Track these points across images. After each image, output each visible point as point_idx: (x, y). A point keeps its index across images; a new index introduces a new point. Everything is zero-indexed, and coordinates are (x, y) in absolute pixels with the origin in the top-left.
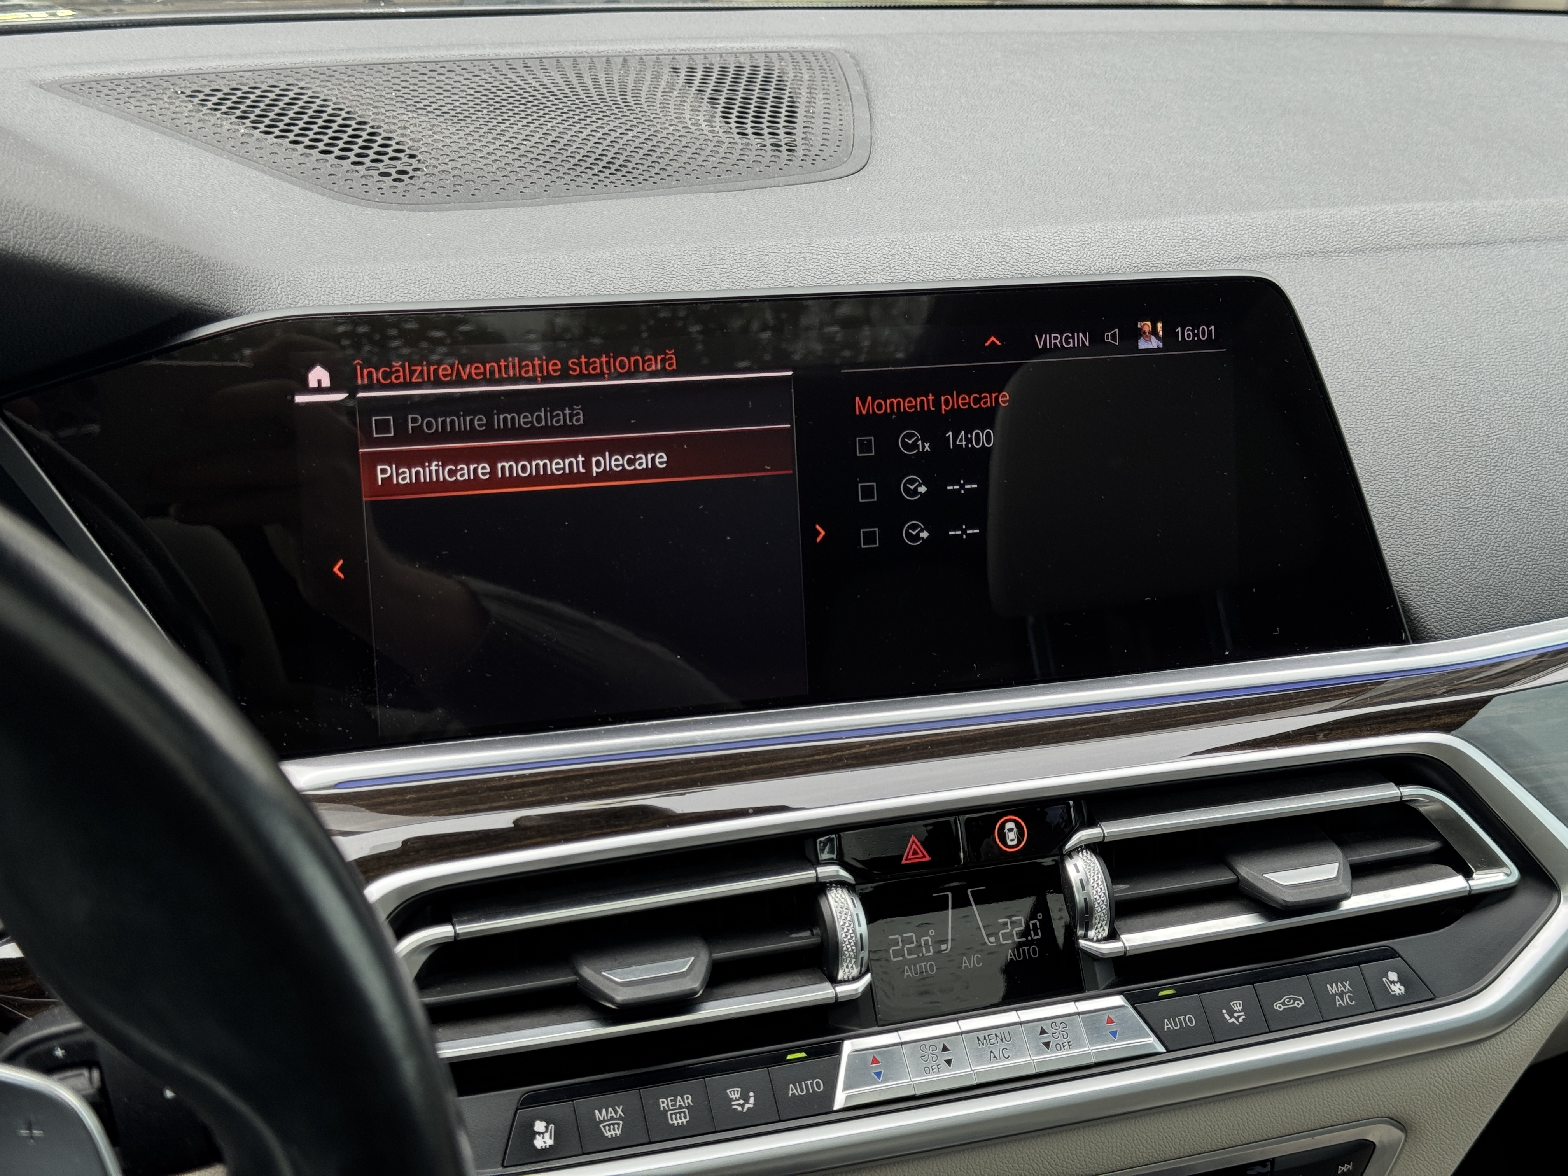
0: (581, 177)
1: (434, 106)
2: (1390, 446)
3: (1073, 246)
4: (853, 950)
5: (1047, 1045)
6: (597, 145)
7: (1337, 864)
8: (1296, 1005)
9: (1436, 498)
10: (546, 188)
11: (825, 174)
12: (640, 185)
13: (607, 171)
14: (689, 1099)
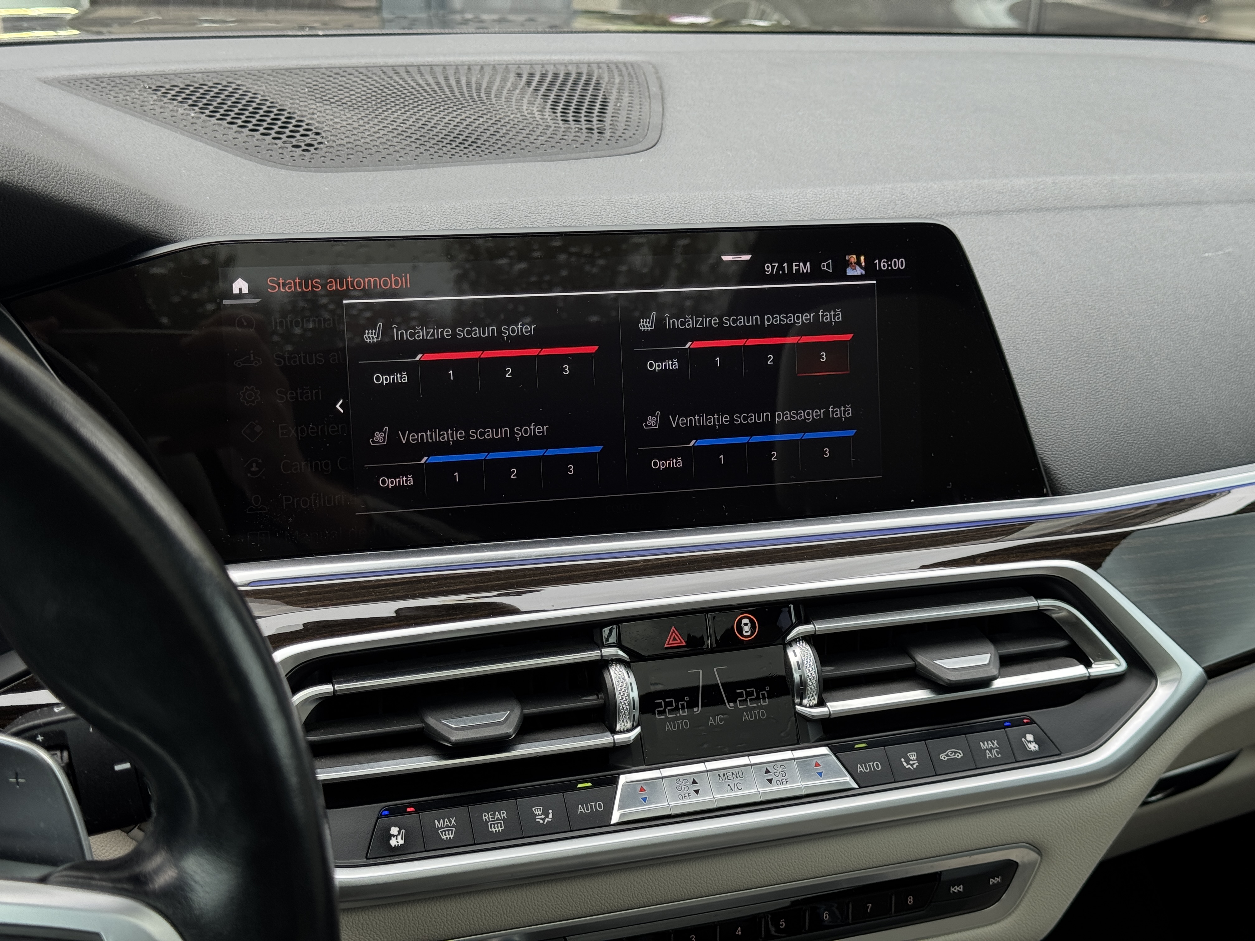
0: (443, 150)
1: (336, 99)
2: (1040, 353)
3: (807, 204)
4: (627, 709)
5: (770, 781)
6: (456, 128)
7: (989, 655)
8: (956, 756)
9: (1073, 391)
10: (416, 158)
11: (625, 150)
12: (486, 156)
13: (462, 146)
14: (504, 814)
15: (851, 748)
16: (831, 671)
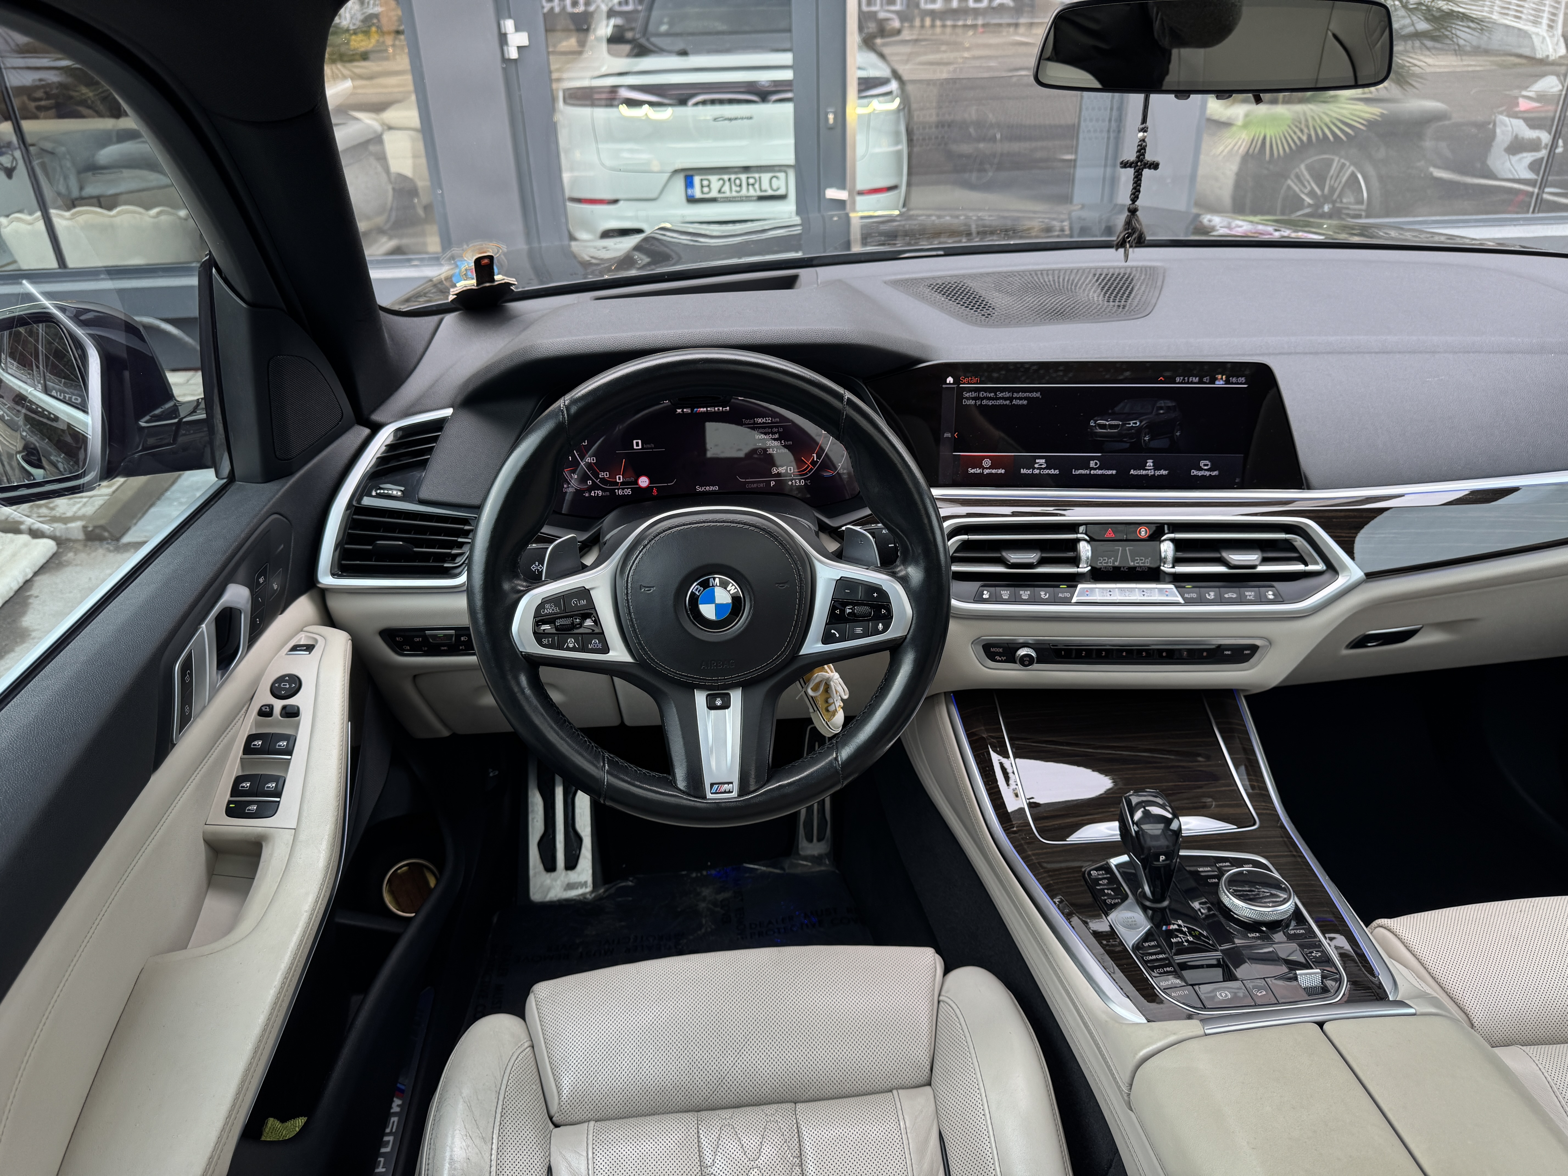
0: (1046, 317)
4: (1085, 559)
5: (1144, 595)
6: (1056, 305)
7: (1258, 556)
8: (1233, 596)
9: (1330, 443)
10: (1034, 321)
12: (1065, 320)
13: (1056, 315)
14: (1029, 592)
15: (1184, 587)
16: (1180, 555)
